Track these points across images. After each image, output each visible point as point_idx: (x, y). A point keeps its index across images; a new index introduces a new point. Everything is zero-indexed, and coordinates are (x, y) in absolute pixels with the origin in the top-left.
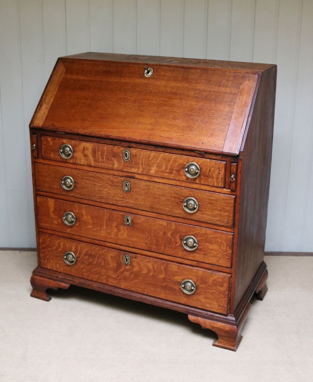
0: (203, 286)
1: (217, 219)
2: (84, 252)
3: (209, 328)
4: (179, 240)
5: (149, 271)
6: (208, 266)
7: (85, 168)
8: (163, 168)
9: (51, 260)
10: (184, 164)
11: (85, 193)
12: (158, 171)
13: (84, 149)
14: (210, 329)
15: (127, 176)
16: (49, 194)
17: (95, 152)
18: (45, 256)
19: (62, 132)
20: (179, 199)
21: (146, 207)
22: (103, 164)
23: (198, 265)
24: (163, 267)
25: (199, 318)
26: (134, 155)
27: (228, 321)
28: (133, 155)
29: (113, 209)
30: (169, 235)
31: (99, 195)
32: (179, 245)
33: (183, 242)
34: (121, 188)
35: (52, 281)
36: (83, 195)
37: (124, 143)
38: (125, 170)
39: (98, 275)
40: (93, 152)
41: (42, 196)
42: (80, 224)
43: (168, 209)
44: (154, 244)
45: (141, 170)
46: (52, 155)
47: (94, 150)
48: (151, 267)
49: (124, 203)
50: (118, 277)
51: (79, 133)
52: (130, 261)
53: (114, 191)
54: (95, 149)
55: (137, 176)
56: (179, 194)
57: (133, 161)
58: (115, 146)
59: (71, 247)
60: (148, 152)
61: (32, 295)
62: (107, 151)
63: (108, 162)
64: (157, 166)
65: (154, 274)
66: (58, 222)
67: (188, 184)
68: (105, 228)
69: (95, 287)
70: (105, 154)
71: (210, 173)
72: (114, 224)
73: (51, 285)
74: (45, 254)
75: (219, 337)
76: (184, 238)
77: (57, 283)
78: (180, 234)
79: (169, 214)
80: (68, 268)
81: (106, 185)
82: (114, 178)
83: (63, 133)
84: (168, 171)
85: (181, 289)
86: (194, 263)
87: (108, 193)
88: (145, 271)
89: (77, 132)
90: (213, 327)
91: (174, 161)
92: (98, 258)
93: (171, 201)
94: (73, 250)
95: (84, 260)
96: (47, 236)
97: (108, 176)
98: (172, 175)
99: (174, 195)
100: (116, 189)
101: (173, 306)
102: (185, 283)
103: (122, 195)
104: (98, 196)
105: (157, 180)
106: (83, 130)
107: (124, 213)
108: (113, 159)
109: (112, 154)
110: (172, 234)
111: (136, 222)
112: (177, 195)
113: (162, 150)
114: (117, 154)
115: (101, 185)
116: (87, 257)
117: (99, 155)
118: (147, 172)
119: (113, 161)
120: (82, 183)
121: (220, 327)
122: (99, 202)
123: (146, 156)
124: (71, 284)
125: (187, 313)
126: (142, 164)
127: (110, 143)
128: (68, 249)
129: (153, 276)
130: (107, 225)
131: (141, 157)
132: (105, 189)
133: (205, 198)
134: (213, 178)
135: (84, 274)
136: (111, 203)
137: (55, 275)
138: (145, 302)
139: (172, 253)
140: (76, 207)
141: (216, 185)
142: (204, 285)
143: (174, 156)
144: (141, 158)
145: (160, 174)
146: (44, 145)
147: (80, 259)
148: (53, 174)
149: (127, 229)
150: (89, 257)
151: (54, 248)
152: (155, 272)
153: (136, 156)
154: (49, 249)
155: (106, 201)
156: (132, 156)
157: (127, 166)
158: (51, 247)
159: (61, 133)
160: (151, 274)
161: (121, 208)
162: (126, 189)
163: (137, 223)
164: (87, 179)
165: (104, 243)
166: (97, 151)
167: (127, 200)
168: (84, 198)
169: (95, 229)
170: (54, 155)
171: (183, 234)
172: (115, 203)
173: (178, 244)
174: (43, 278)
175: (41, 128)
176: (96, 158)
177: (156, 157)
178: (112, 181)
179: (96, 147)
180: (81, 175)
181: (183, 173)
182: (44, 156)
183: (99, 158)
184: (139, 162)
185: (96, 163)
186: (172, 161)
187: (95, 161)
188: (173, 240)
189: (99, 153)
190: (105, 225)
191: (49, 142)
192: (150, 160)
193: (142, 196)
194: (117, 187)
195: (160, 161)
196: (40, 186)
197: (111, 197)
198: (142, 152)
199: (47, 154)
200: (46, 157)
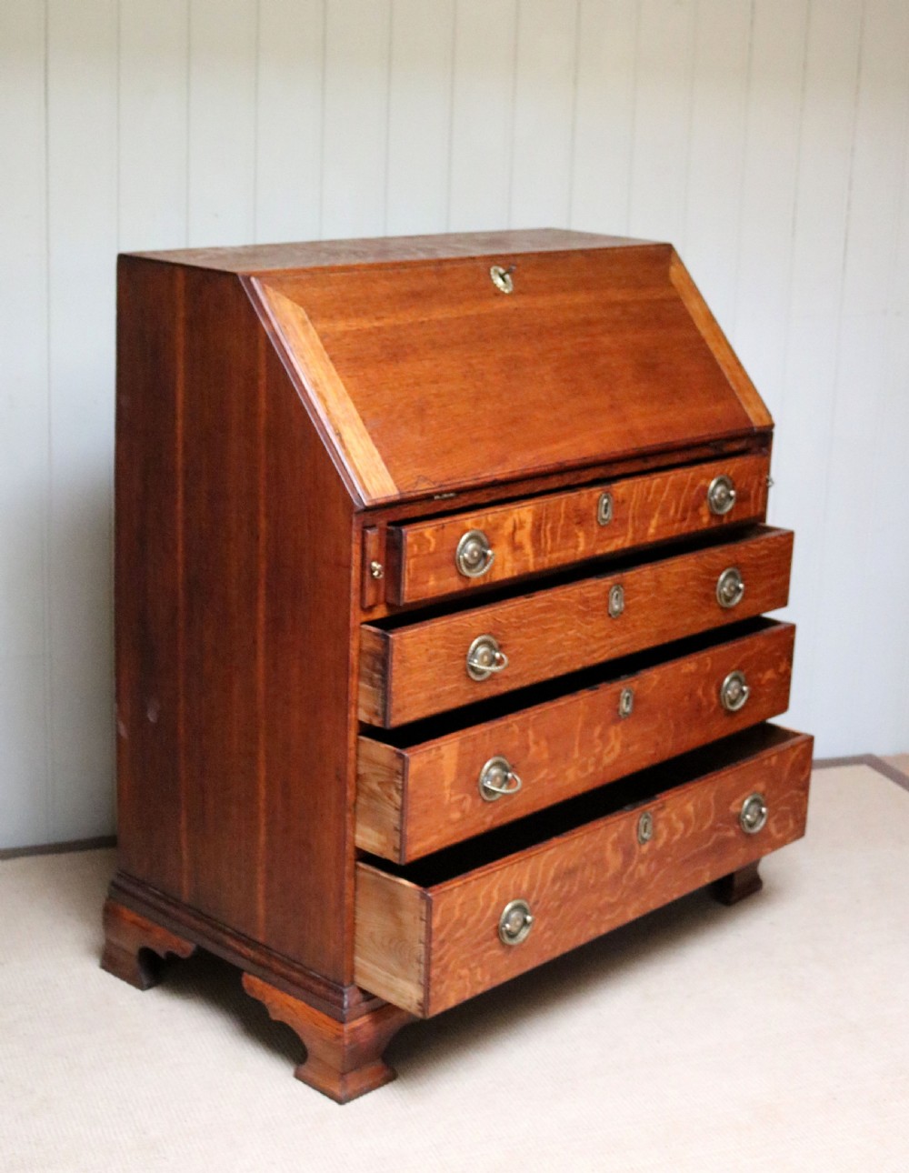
4: (716, 694)
5: (686, 825)
8: (672, 512)
9: (460, 970)
10: (707, 485)
11: (524, 668)
12: (662, 525)
13: (515, 528)
17: (538, 529)
18: (446, 966)
20: (709, 582)
21: (651, 638)
22: (555, 556)
26: (620, 500)
28: (618, 502)
30: (700, 692)
31: (552, 658)
32: (716, 706)
33: (723, 697)
34: (602, 613)
36: (518, 677)
39: (579, 924)
40: (534, 529)
43: (689, 620)
45: (631, 536)
46: (432, 583)
47: (537, 523)
50: (622, 893)
52: (652, 824)
53: (590, 626)
54: (541, 518)
57: (616, 520)
62: (565, 512)
63: (565, 546)
64: (660, 513)
65: (694, 829)
66: (464, 811)
68: (576, 754)
70: (562, 522)
71: (747, 488)
72: (597, 731)
74: (447, 958)
76: (723, 685)
82: (590, 589)
83: (451, 496)
84: (679, 516)
87: (575, 640)
88: (678, 833)
91: (690, 486)
92: (584, 869)
93: (697, 595)
100: (594, 620)
103: (605, 628)
104: (552, 662)
108: (576, 531)
109: (577, 516)
110: (703, 689)
111: (642, 695)
114: (585, 514)
115: (561, 623)
117: (548, 534)
118: (642, 538)
119: (577, 537)
120: (517, 641)
123: (642, 494)
126: (633, 520)
129: (692, 835)
130: (580, 745)
131: (634, 500)
132: (571, 633)
133: (752, 559)
134: (749, 499)
135: (545, 947)
140: (512, 733)
141: (752, 513)
144: (632, 505)
145: (664, 531)
146: (413, 556)
147: (540, 905)
149: (624, 728)
151: (473, 919)
152: (696, 820)
153: (623, 501)
154: (458, 934)
156: (615, 505)
157: (603, 539)
158: (466, 922)
163: (643, 700)
164: (530, 624)
166: (543, 522)
167: (615, 639)
170: (438, 579)
176: (540, 544)
177: (660, 490)
178: (585, 601)
179: (542, 513)
180: (517, 618)
181: (704, 510)
182: (409, 595)
183: (546, 543)
184: (627, 519)
185: (540, 560)
186: (687, 487)
187: (537, 553)
188: (705, 703)
189: (549, 526)
190: (576, 749)
191: (429, 541)
192: (649, 500)
193: (643, 613)
194: (595, 613)
195: (667, 497)
196: (405, 707)
197: (582, 648)
198: (636, 486)
199: (419, 584)
200: (414, 597)
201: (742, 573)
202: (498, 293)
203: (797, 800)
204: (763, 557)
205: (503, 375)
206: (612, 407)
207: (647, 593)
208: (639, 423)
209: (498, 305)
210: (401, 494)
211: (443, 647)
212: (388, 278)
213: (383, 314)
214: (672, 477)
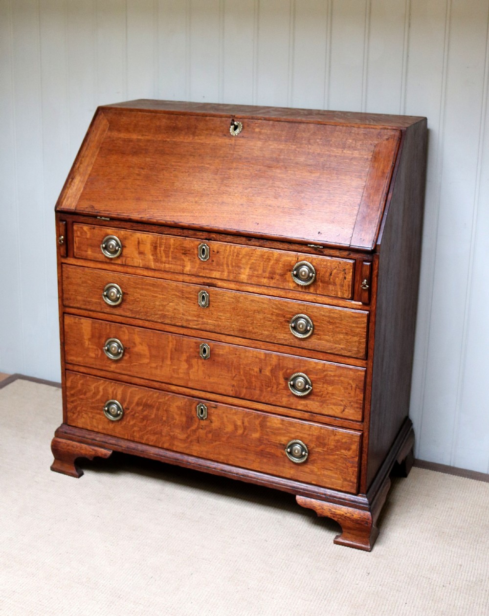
0: (319, 450)
1: (342, 346)
2: (136, 399)
3: (329, 515)
4: (283, 380)
5: (236, 427)
6: (327, 419)
7: (139, 271)
8: (260, 272)
9: (83, 414)
10: (292, 264)
11: (140, 310)
12: (251, 276)
13: (139, 243)
14: (329, 517)
15: (204, 283)
16: (84, 311)
17: (155, 248)
18: (75, 407)
19: (106, 217)
20: (284, 317)
21: (233, 330)
22: (167, 266)
23: (311, 418)
24: (257, 422)
25: (313, 500)
26: (216, 251)
27: (358, 504)
28: (214, 251)
29: (182, 333)
30: (267, 372)
31: (160, 313)
32: (284, 387)
33: (289, 382)
34: (194, 302)
35: (84, 446)
36: (137, 312)
37: (201, 233)
38: (201, 274)
39: (157, 436)
40: (152, 247)
41: (72, 316)
42: (130, 357)
43: (266, 333)
44: (245, 387)
45: (226, 274)
46: (89, 252)
47: (154, 245)
48: (239, 423)
49: (199, 324)
50: (187, 438)
51: (132, 218)
52: (207, 412)
53: (184, 306)
54: (156, 243)
55: (220, 283)
56: (284, 310)
57: (213, 261)
58: (187, 238)
59: (116, 393)
60: (238, 246)
61: (53, 469)
62: (174, 245)
63: (174, 263)
64: (251, 268)
65: (243, 433)
66: (97, 355)
67: (298, 295)
68: (169, 362)
69: (152, 455)
70: (172, 250)
71: (332, 277)
72: (184, 357)
73: (83, 452)
74: (75, 404)
75: (343, 530)
76: (290, 376)
77: (93, 450)
78: (285, 370)
79: (267, 340)
80: (111, 426)
81: (173, 298)
82: (184, 286)
83: (107, 219)
84: (267, 275)
85: (286, 455)
86: (307, 415)
87: (175, 309)
88: (229, 428)
89: (129, 217)
90: (334, 514)
91: (276, 260)
92: (158, 409)
93: (271, 320)
94: (119, 397)
95: (135, 413)
96: (79, 376)
97: (175, 284)
98: (274, 281)
99: (277, 311)
100: (187, 303)
101: (273, 482)
102: (291, 446)
103: (196, 311)
104: (160, 315)
105: (250, 289)
106: (137, 214)
107: (199, 340)
108: (183, 257)
109: (183, 250)
110: (272, 371)
111: (217, 352)
112: (281, 311)
113: (257, 244)
114: (189, 251)
115: (164, 297)
116: (140, 408)
117: (162, 252)
118: (235, 277)
119: (183, 260)
120: (135, 294)
121: (346, 514)
122: (160, 323)
123: (234, 253)
124: (115, 450)
125: (293, 493)
126: (228, 266)
127: (179, 234)
128: (110, 397)
129: (242, 435)
130: (171, 359)
131: (227, 254)
132: (171, 304)
133: (323, 316)
134: (334, 284)
135: (135, 434)
136: (180, 324)
137: (89, 437)
138: (229, 476)
139: (272, 399)
140: (124, 331)
141: (340, 295)
142: (321, 449)
144: (226, 256)
145: (255, 280)
146: (78, 237)
147: (129, 411)
148: (90, 280)
149: (203, 363)
150: (144, 407)
151: (89, 395)
152: (245, 428)
153: (218, 252)
154: (81, 397)
155: (171, 321)
156: (211, 252)
157: (204, 269)
158: (85, 394)
159: (103, 218)
160: (240, 431)
161: (193, 332)
162: (203, 303)
163: (219, 355)
164: (142, 289)
165: (167, 386)
166: (158, 245)
167: (205, 320)
168: (137, 317)
169: (154, 365)
170: (92, 252)
171: (288, 371)
172: (185, 324)
173: (281, 387)
174: (71, 442)
175: (73, 211)
176: (157, 256)
177: (249, 255)
178: (181, 291)
179: (157, 241)
181: (289, 278)
182: (77, 254)
183: (161, 257)
184: (223, 263)
185: (159, 264)
186: (273, 260)
187: (156, 260)
188: (274, 380)
189: (162, 249)
190: (169, 359)
191: (86, 232)
192: (240, 258)
193: (226, 313)
194: (188, 300)
195: (256, 260)
196: (70, 299)
197: (180, 315)
198: (228, 247)
199: (82, 250)
200: (79, 255)
201: (313, 321)
207: (228, 303)
210: (75, 209)
214: (259, 249)
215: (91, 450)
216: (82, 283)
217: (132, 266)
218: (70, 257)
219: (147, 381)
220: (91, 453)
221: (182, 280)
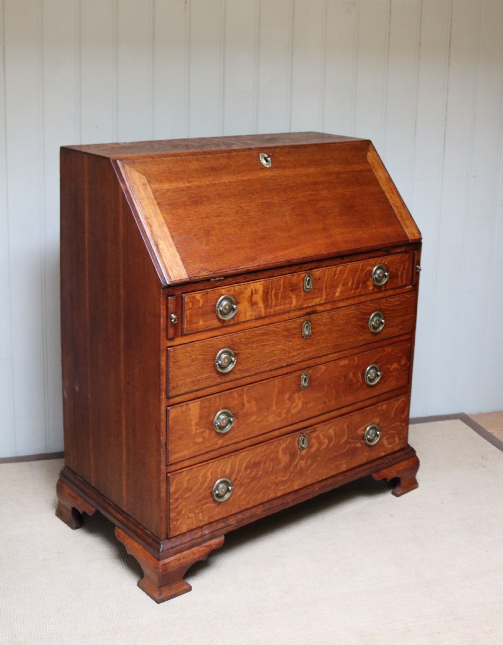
2: (244, 465)
4: (361, 377)
5: (330, 440)
7: (251, 324)
8: (350, 284)
9: (188, 514)
10: (372, 270)
11: (251, 365)
12: (343, 292)
13: (252, 293)
15: (306, 313)
17: (267, 294)
18: (180, 512)
19: (220, 277)
20: (365, 319)
21: (328, 349)
22: (278, 308)
24: (345, 426)
26: (317, 278)
28: (316, 279)
29: (286, 372)
30: (351, 375)
31: (268, 360)
33: (365, 377)
34: (299, 336)
36: (246, 370)
37: (306, 265)
38: (304, 306)
40: (264, 294)
41: (177, 406)
42: (238, 422)
43: (352, 339)
44: (334, 398)
45: (324, 297)
46: (201, 323)
47: (266, 291)
49: (301, 356)
50: (290, 475)
51: (250, 268)
52: (308, 439)
53: (291, 343)
54: (268, 288)
55: (319, 308)
56: (365, 313)
57: (315, 289)
58: (295, 274)
59: (225, 469)
60: (334, 268)
62: (283, 285)
63: (283, 303)
64: (343, 285)
65: (335, 442)
66: (204, 438)
68: (274, 408)
70: (281, 290)
71: (396, 271)
72: (287, 396)
73: (197, 556)
77: (206, 547)
80: (218, 509)
81: (282, 339)
82: (291, 323)
84: (354, 286)
86: (374, 400)
87: (282, 351)
88: (325, 445)
89: (247, 269)
91: (361, 270)
92: (265, 462)
93: (356, 326)
95: (243, 480)
96: (185, 473)
98: (359, 290)
99: (360, 316)
100: (293, 340)
103: (300, 344)
104: (268, 362)
105: (341, 304)
106: (251, 263)
107: (300, 373)
108: (291, 294)
109: (290, 287)
111: (314, 377)
113: (348, 260)
114: (296, 286)
115: (273, 342)
116: (248, 471)
117: (273, 296)
118: (332, 298)
119: (291, 298)
120: (247, 351)
123: (331, 275)
124: (226, 532)
125: (371, 474)
126: (326, 289)
127: (287, 272)
129: (334, 445)
130: (276, 403)
131: (326, 278)
132: (278, 347)
133: (390, 306)
134: (398, 276)
135: (242, 503)
136: (285, 364)
140: (234, 397)
141: (400, 285)
143: (361, 263)
144: (325, 281)
145: (345, 295)
146: (190, 309)
147: (237, 481)
149: (302, 394)
150: (252, 468)
151: (195, 488)
152: (336, 437)
153: (319, 279)
154: (187, 495)
155: (278, 364)
156: (314, 281)
157: (307, 299)
158: (191, 490)
159: (218, 279)
160: (332, 443)
161: (295, 367)
162: (307, 333)
163: (316, 379)
164: (253, 342)
165: (271, 433)
166: (270, 290)
168: (248, 374)
169: (260, 419)
170: (205, 321)
171: (364, 367)
172: (290, 362)
173: (359, 384)
174: (180, 554)
175: (188, 280)
176: (268, 302)
177: (342, 272)
178: (288, 330)
179: (269, 285)
180: (245, 339)
181: (369, 283)
182: (187, 330)
183: (272, 301)
184: (322, 287)
185: (268, 310)
186: (359, 270)
187: (266, 307)
188: (354, 380)
189: (273, 292)
190: (274, 405)
191: (199, 301)
192: (335, 278)
193: (323, 336)
194: (294, 336)
195: (347, 276)
196: (177, 386)
197: (286, 355)
198: (327, 270)
199: (193, 324)
200: (190, 330)
201: (384, 314)
202: (263, 168)
203: (401, 428)
204: (397, 305)
205: (261, 212)
206: (323, 229)
207: (325, 325)
208: (339, 238)
209: (262, 174)
210: (189, 278)
211: (200, 354)
212: (197, 160)
213: (192, 180)
214: (349, 265)
215: (204, 548)
216: (192, 362)
217: (244, 322)
218: (179, 337)
219: (252, 439)
220: (205, 551)
221: (288, 318)
